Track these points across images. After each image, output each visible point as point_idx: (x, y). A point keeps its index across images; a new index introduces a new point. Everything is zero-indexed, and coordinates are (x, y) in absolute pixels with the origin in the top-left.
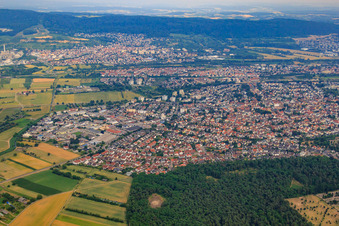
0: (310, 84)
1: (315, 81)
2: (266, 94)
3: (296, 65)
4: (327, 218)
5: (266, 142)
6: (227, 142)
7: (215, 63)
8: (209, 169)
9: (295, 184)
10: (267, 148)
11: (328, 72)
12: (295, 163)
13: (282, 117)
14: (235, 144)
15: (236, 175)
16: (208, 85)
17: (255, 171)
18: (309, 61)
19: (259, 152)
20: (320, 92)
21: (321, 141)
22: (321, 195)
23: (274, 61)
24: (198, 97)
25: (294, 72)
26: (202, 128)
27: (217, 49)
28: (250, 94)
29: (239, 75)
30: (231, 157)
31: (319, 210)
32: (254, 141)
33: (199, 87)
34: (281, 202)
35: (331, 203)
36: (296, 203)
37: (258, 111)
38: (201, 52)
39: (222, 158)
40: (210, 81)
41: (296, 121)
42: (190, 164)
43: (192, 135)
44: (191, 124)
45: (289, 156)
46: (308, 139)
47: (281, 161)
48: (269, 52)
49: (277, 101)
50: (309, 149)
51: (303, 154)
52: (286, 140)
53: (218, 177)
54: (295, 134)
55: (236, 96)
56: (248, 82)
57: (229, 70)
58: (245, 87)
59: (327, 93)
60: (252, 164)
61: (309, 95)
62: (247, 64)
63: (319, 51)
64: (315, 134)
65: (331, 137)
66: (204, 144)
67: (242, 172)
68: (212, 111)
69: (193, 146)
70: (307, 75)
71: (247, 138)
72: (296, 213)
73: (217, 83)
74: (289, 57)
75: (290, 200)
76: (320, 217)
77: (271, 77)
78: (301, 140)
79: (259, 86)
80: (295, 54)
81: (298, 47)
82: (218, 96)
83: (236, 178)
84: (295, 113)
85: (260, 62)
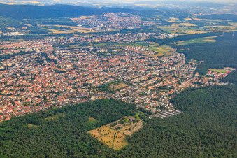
0: (88, 49)
1: (90, 47)
2: (60, 59)
3: (76, 37)
4: (117, 140)
5: (67, 93)
6: (38, 97)
7: (17, 38)
8: (29, 119)
9: (92, 120)
10: (68, 97)
11: (97, 41)
12: (89, 105)
13: (74, 74)
14: (44, 97)
15: (51, 121)
16: (15, 55)
17: (63, 115)
18: (84, 34)
19: (63, 101)
20: (95, 55)
21: (103, 88)
22: (109, 125)
23: (60, 35)
24: (10, 64)
25: (76, 42)
26: (17, 88)
28: (49, 60)
29: (38, 46)
30: (44, 107)
31: (110, 135)
32: (58, 93)
33: (8, 57)
34: (85, 134)
35: (116, 129)
36: (95, 133)
37: (56, 71)
38: (5, 30)
39: (37, 109)
40: (16, 52)
41: (84, 76)
42: (13, 118)
43: (10, 95)
44: (8, 86)
45: (85, 100)
46: (94, 88)
48: (56, 29)
49: (68, 63)
50: (96, 95)
51: (93, 98)
52: (80, 90)
53: (37, 124)
54: (85, 85)
55: (39, 61)
56: (46, 51)
57: (30, 42)
58: (44, 54)
59: (100, 55)
60: (60, 111)
61: (89, 57)
62: (42, 38)
63: (89, 27)
64: (98, 84)
65: (108, 84)
66: (21, 100)
67: (54, 118)
68: (22, 75)
69: (13, 103)
70: (85, 44)
71: (52, 92)
72: (96, 140)
73: (22, 53)
74: (70, 32)
75: (91, 132)
76: (112, 140)
77: (61, 46)
78: (89, 89)
79: (53, 53)
80: (74, 30)
81: (75, 24)
82: (25, 63)
83: (51, 122)
84: (82, 71)
85: (51, 35)
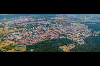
0: (60, 23)
1: (61, 23)
2: (52, 26)
3: (57, 20)
4: (67, 50)
5: (53, 36)
6: (46, 36)
7: (41, 20)
8: (43, 42)
9: (60, 44)
10: (54, 37)
11: (63, 21)
12: (59, 39)
13: (55, 30)
14: (47, 37)
15: (49, 43)
16: (40, 25)
17: (52, 42)
18: (59, 19)
19: (52, 38)
20: (62, 25)
21: (63, 35)
22: (65, 46)
24: (39, 28)
25: (57, 21)
26: (40, 34)
27: (42, 18)
28: (49, 26)
29: (47, 22)
30: (47, 39)
31: (65, 48)
32: (51, 35)
33: (39, 25)
34: (58, 48)
35: (67, 47)
36: (61, 47)
37: (51, 29)
38: (38, 18)
39: (45, 40)
40: (41, 24)
41: (58, 31)
42: (38, 42)
43: (38, 36)
44: (38, 34)
45: (58, 38)
46: (61, 35)
47: (57, 39)
48: (52, 18)
49: (54, 27)
50: (61, 37)
51: (60, 38)
52: (57, 35)
53: (45, 44)
54: (58, 34)
55: (47, 27)
56: (49, 24)
57: (45, 21)
58: (48, 25)
59: (63, 25)
60: (51, 40)
61: (60, 26)
62: (48, 20)
63: (61, 17)
64: (62, 33)
65: (65, 34)
66: (41, 37)
67: (49, 42)
68: (42, 30)
69: (39, 38)
70: (59, 22)
71: (49, 35)
72: (61, 49)
73: (42, 24)
74: (55, 19)
75: (59, 47)
76: (65, 50)
77: (53, 22)
78: (60, 35)
79: (50, 24)
80: (56, 18)
81: (57, 17)
82: (43, 27)
84: (58, 29)
85: (50, 20)
